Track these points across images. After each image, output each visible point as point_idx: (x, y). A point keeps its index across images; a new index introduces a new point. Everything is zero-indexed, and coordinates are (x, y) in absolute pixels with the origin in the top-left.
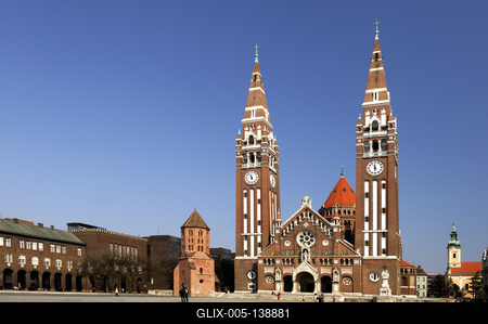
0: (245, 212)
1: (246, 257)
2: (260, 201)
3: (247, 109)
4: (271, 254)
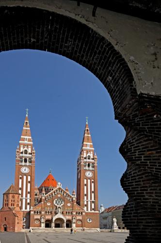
2: (30, 182)
4: (39, 208)
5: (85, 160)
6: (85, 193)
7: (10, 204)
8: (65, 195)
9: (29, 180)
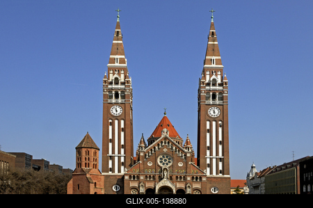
0: (110, 137)
1: (110, 173)
2: (123, 130)
3: (111, 56)
4: (135, 171)
5: (207, 88)
6: (208, 144)
7: (83, 164)
8: (174, 148)
9: (122, 126)
